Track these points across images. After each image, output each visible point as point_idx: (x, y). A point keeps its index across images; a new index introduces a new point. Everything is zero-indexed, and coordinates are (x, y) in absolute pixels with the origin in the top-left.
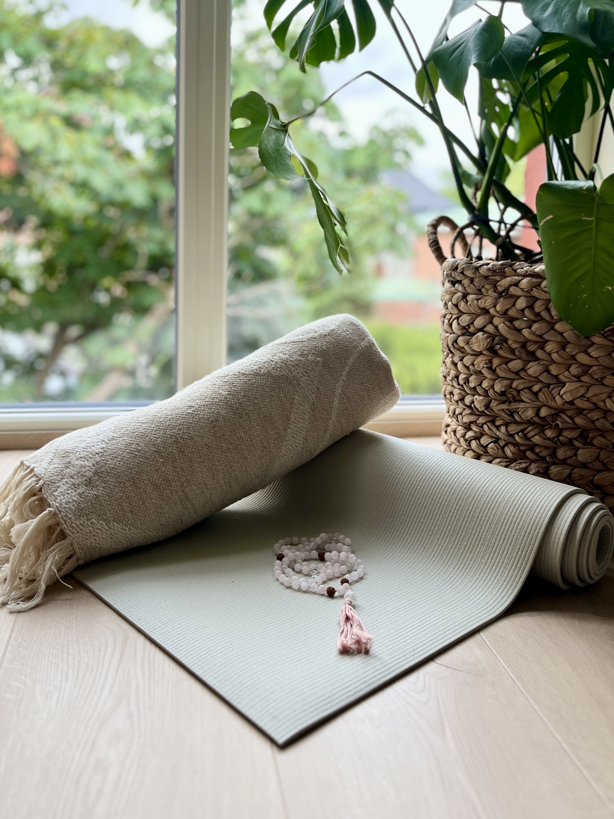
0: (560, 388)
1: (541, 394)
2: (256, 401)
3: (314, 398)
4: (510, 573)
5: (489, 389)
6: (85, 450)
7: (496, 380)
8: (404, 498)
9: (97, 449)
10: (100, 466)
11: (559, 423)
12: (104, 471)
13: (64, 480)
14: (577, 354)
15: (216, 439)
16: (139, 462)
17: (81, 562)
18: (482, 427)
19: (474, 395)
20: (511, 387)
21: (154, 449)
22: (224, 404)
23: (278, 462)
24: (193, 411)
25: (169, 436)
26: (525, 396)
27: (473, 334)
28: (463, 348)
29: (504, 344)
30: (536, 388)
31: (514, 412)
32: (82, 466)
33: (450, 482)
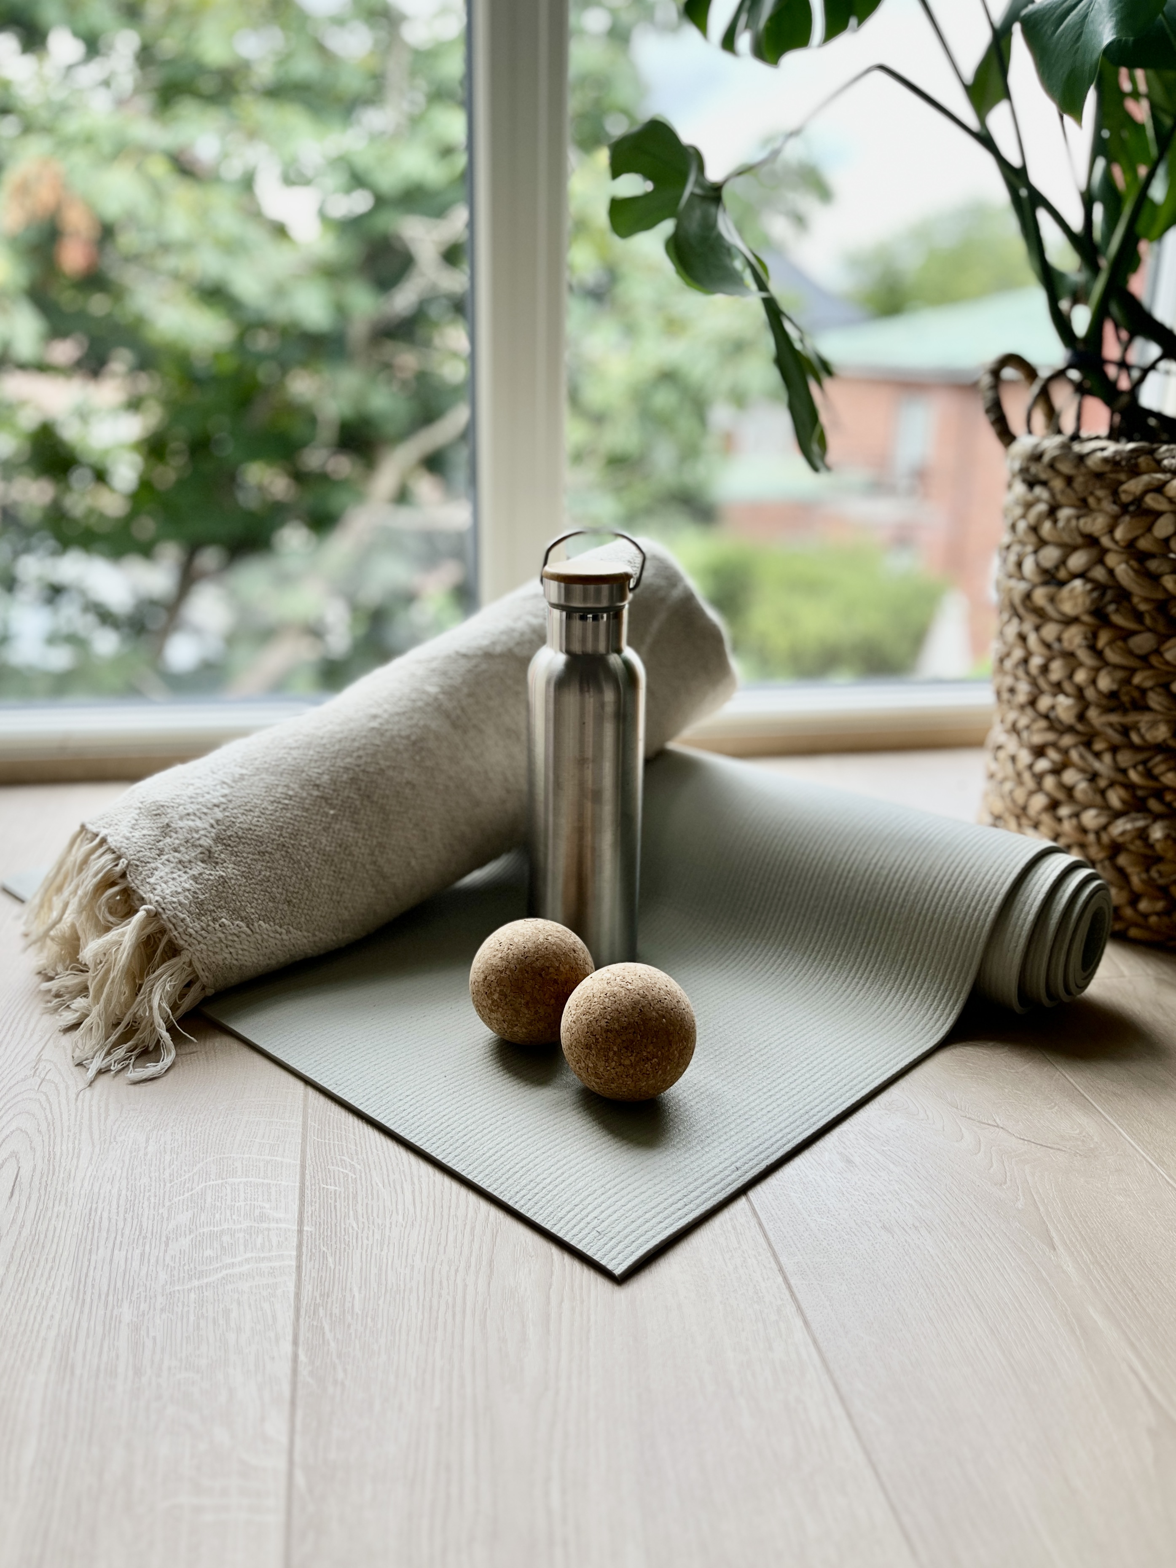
5: (1086, 686)
6: (193, 800)
7: (1103, 668)
9: (215, 797)
16: (293, 817)
17: (210, 992)
18: (1067, 752)
19: (1055, 696)
20: (1129, 683)
26: (1156, 700)
27: (1062, 584)
28: (1042, 609)
29: (1126, 604)
31: (1131, 728)
32: (191, 830)
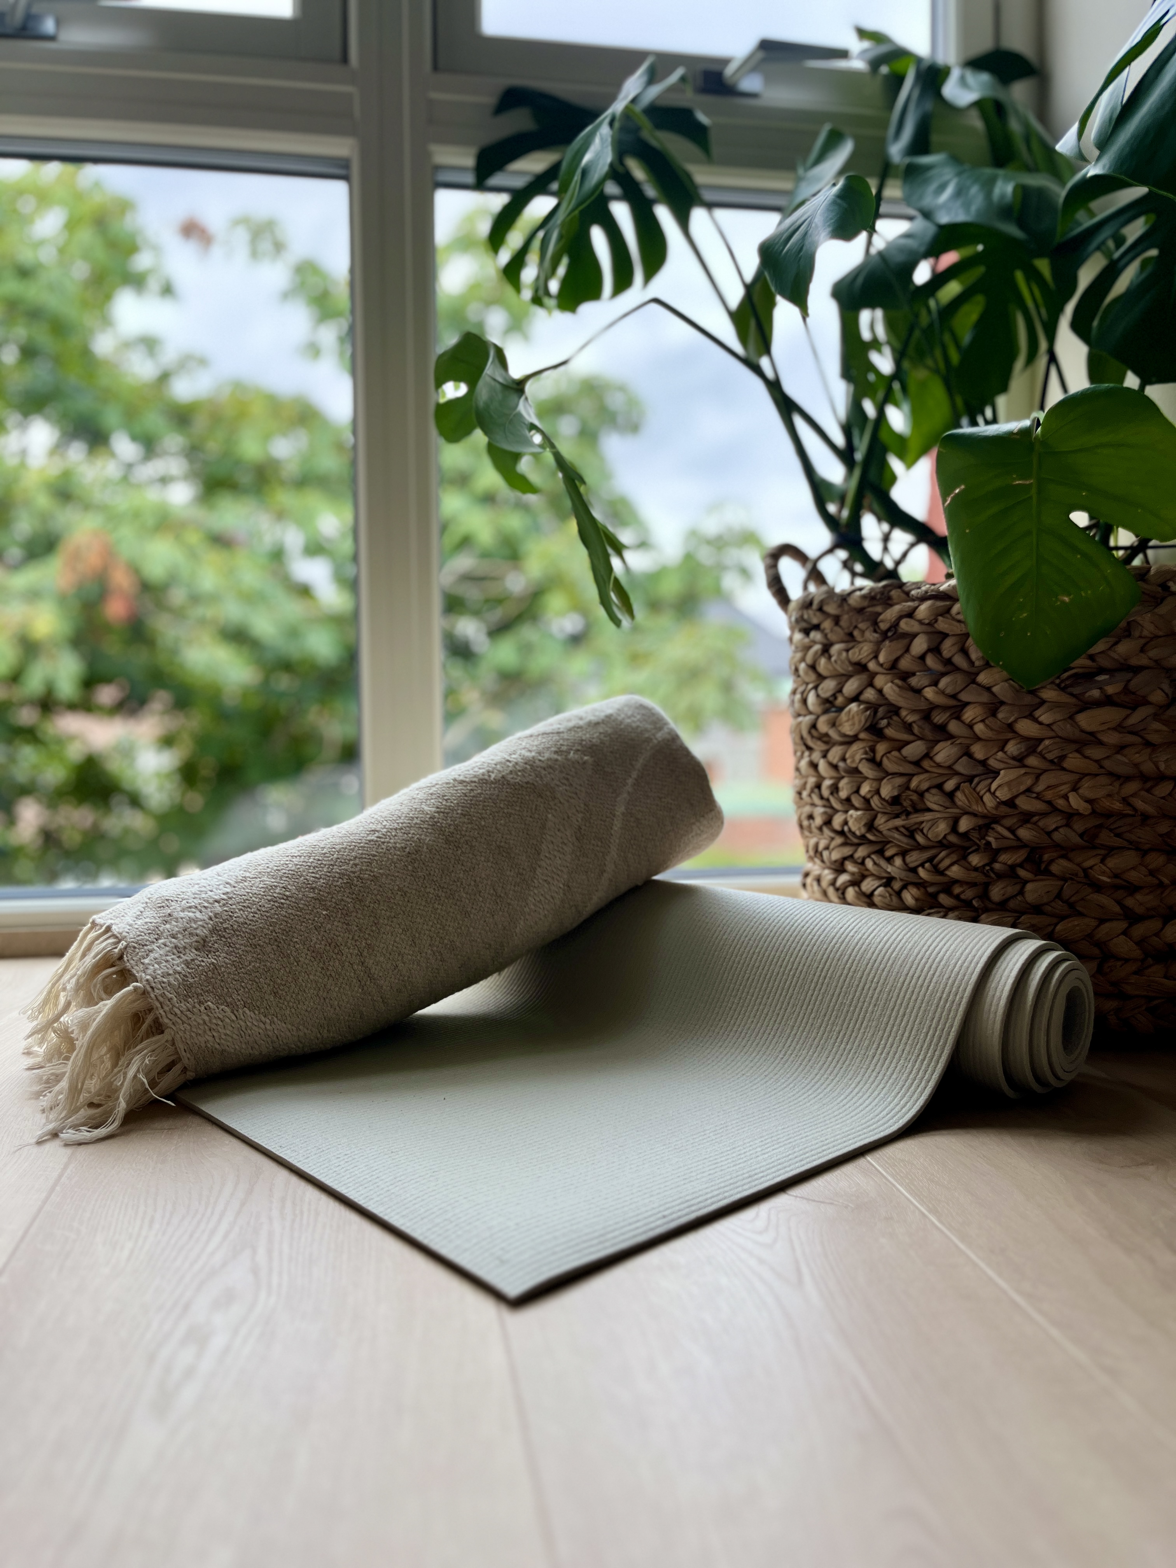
0: (990, 781)
1: (959, 794)
2: (483, 823)
3: (579, 820)
4: (916, 1067)
5: (872, 797)
6: (196, 896)
7: (884, 778)
8: (734, 969)
9: (217, 894)
10: (221, 920)
11: (990, 839)
12: (227, 928)
13: (160, 941)
14: (1015, 721)
15: (417, 880)
16: (287, 915)
17: (191, 1075)
18: (863, 863)
19: (846, 812)
20: (908, 788)
21: (312, 895)
22: (430, 827)
23: (522, 923)
24: (378, 837)
25: (337, 875)
26: (933, 800)
27: (840, 709)
28: (827, 735)
29: (895, 718)
30: (949, 785)
31: (915, 830)
32: (191, 920)
33: (810, 937)
